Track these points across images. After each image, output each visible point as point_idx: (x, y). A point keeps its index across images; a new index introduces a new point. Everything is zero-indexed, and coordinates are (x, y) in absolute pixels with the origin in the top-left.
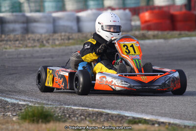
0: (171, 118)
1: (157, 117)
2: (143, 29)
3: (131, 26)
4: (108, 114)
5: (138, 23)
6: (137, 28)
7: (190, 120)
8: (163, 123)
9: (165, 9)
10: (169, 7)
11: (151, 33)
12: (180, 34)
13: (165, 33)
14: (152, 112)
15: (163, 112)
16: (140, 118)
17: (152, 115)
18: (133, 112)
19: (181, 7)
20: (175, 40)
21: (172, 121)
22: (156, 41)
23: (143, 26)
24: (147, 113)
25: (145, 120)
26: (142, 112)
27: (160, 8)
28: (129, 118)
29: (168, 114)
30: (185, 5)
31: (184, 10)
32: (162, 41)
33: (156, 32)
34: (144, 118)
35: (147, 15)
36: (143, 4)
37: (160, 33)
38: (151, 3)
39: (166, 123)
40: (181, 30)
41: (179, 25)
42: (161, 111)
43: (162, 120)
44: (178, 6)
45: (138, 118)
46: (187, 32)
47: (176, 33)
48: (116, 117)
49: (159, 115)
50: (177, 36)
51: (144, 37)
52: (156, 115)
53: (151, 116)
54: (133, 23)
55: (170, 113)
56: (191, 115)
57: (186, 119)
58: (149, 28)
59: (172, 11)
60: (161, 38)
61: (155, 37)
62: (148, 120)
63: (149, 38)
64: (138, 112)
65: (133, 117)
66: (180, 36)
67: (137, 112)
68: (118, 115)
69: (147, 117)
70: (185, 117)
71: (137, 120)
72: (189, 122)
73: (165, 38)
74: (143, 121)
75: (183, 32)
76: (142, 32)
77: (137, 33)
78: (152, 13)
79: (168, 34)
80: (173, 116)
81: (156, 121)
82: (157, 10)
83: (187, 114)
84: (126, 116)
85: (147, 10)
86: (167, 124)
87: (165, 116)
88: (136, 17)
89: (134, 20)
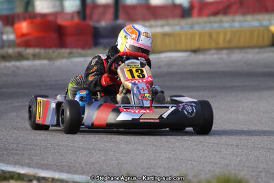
0: (55, 171)
1: (36, 169)
2: (19, 45)
3: (3, 40)
5: (12, 37)
6: (11, 44)
7: (82, 174)
8: (44, 178)
9: (50, 18)
10: (55, 14)
11: (30, 51)
12: (71, 53)
13: (50, 51)
14: (29, 164)
15: (45, 162)
16: (12, 172)
17: (30, 167)
18: (3, 163)
19: (72, 15)
20: (64, 61)
21: (57, 175)
22: (37, 63)
23: (19, 41)
24: (22, 165)
25: (19, 174)
26: (16, 163)
27: (44, 16)
29: (51, 165)
30: (78, 13)
31: (76, 19)
32: (45, 62)
33: (37, 50)
34: (18, 172)
35: (24, 26)
36: (19, 9)
37: (43, 51)
38: (30, 9)
39: (49, 178)
40: (72, 47)
41: (69, 40)
42: (42, 162)
43: (43, 174)
44: (68, 14)
45: (9, 172)
46: (79, 51)
47: (65, 51)
49: (39, 168)
50: (66, 55)
51: (20, 57)
52: (34, 168)
53: (27, 168)
54: (5, 37)
55: (55, 164)
56: (84, 166)
57: (76, 172)
58: (27, 44)
59: (61, 21)
60: (44, 59)
61: (35, 57)
62: (23, 174)
63: (27, 59)
64: (10, 164)
65: (2, 171)
66: (71, 55)
67: (8, 163)
69: (22, 171)
70: (75, 169)
71: (8, 175)
72: (81, 176)
73: (50, 59)
74: (16, 176)
75: (74, 51)
76: (17, 50)
77: (11, 51)
78: (31, 23)
79: (54, 52)
80: (59, 169)
81: (35, 177)
82: (39, 19)
83: (77, 165)
85: (25, 19)
86: (50, 180)
87: (47, 169)
88: (9, 29)
89: (7, 33)
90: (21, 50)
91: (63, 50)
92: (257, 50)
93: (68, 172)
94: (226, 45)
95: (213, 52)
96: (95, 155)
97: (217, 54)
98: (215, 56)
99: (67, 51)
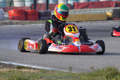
3: (4, 17)
4: (3, 64)
5: (7, 16)
6: (7, 19)
7: (48, 67)
10: (22, 7)
11: (15, 21)
13: (23, 21)
15: (32, 62)
17: (27, 64)
22: (18, 26)
24: (24, 63)
26: (21, 63)
27: (17, 8)
28: (16, 66)
32: (21, 25)
33: (17, 21)
35: (12, 12)
37: (20, 21)
38: (12, 5)
41: (29, 17)
42: (31, 62)
43: (34, 67)
44: (26, 7)
45: (21, 66)
46: (34, 21)
48: (8, 65)
50: (28, 23)
52: (29, 64)
55: (36, 63)
56: (48, 64)
57: (45, 66)
58: (13, 18)
61: (17, 23)
63: (14, 24)
64: (19, 63)
65: (18, 65)
68: (9, 64)
69: (26, 66)
72: (48, 68)
75: (32, 21)
80: (38, 65)
83: (45, 64)
84: (14, 65)
87: (34, 65)
90: (11, 21)
91: (28, 21)
92: (101, 22)
93: (43, 66)
94: (89, 20)
95: (85, 22)
96: (50, 60)
97: (86, 23)
98: (86, 24)
99: (29, 21)
